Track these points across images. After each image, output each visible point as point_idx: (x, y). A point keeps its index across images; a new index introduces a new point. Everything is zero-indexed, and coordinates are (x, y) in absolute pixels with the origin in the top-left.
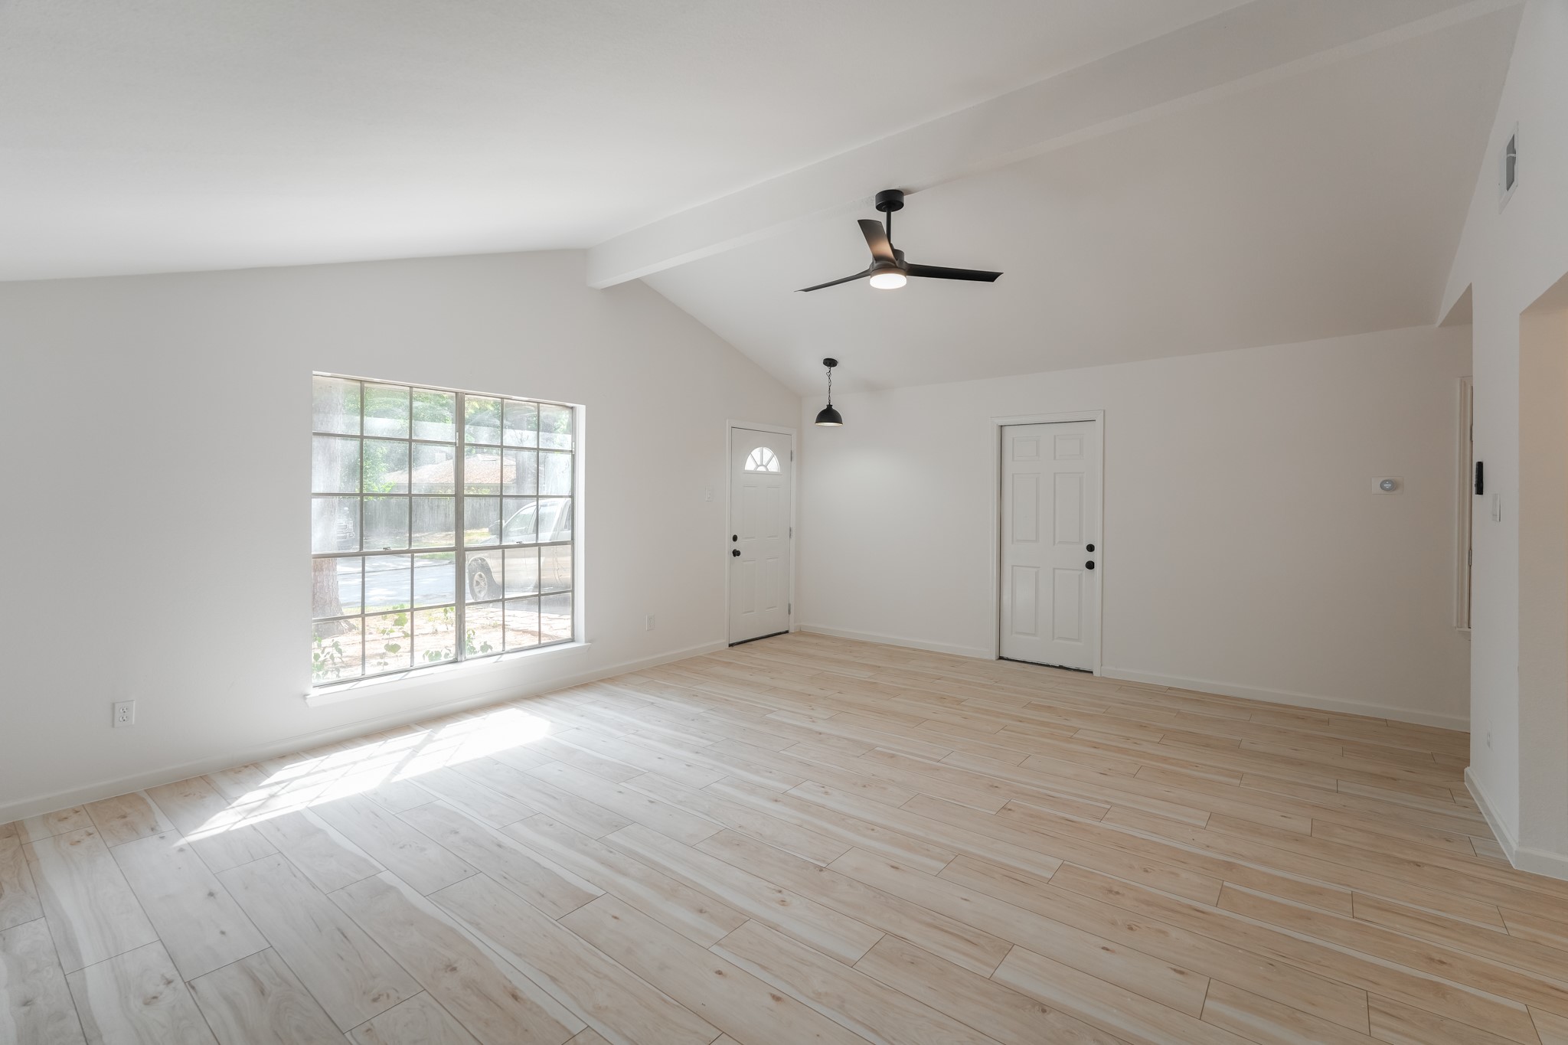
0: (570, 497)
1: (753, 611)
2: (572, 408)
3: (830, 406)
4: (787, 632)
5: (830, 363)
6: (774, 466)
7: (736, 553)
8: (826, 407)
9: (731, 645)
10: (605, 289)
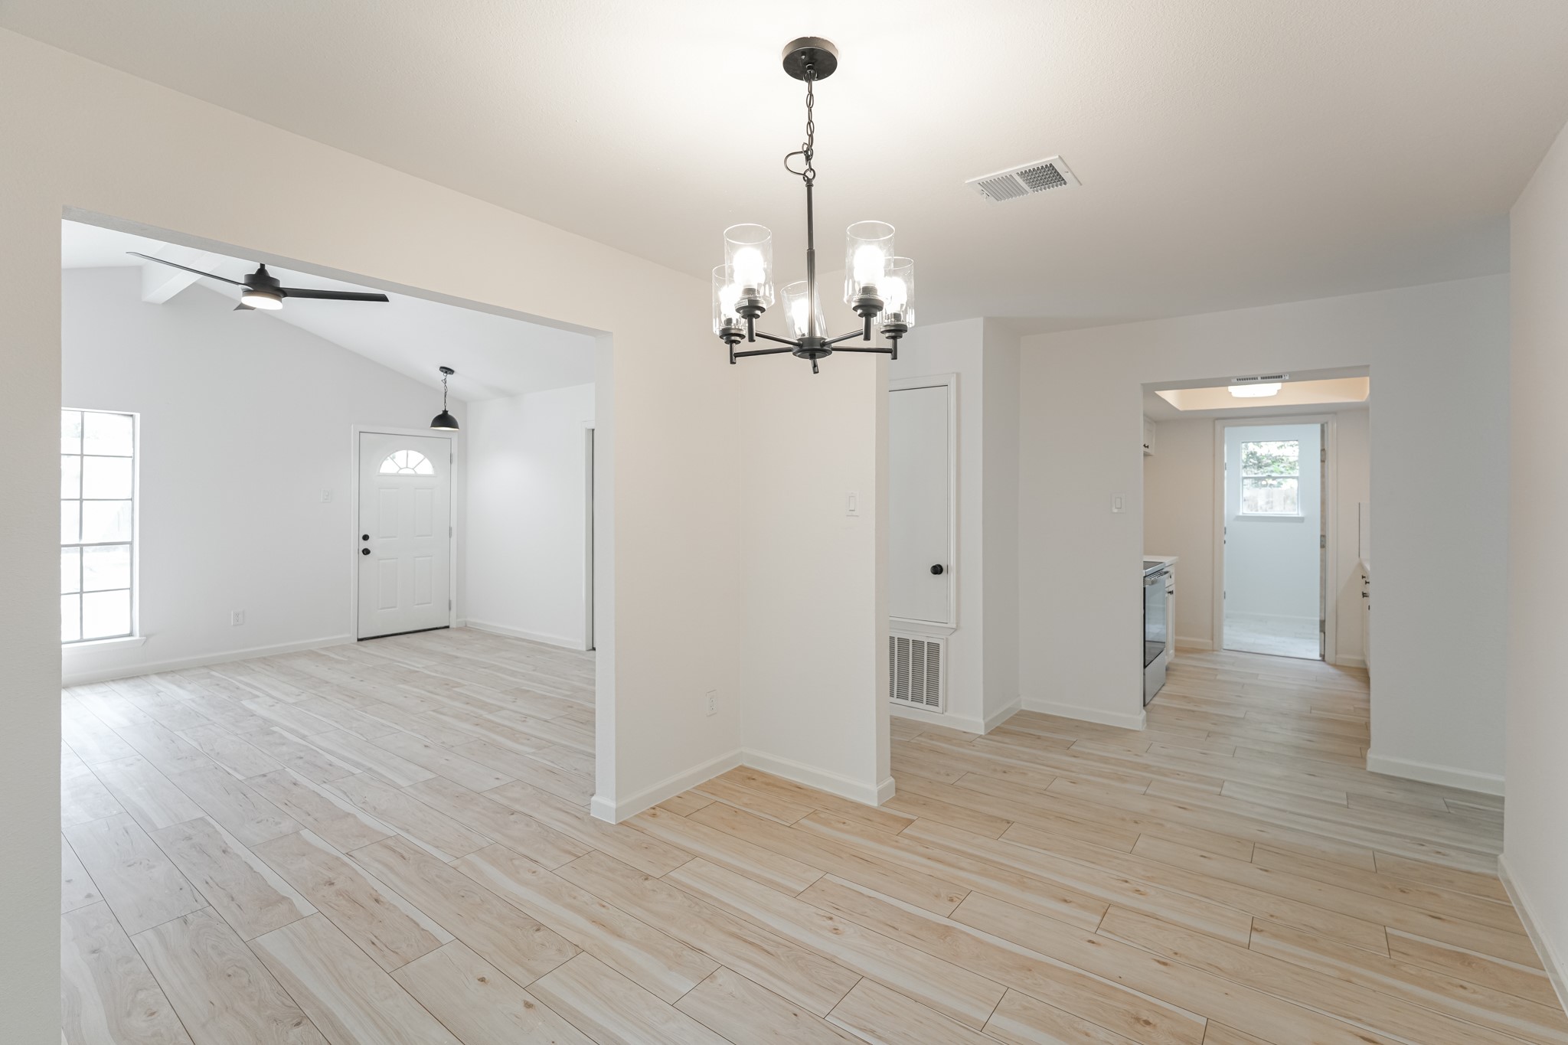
0: (131, 499)
1: (395, 607)
2: (132, 416)
3: (445, 412)
4: (448, 627)
5: (447, 370)
6: (426, 468)
7: (366, 552)
8: (441, 413)
9: (360, 640)
10: (167, 302)
